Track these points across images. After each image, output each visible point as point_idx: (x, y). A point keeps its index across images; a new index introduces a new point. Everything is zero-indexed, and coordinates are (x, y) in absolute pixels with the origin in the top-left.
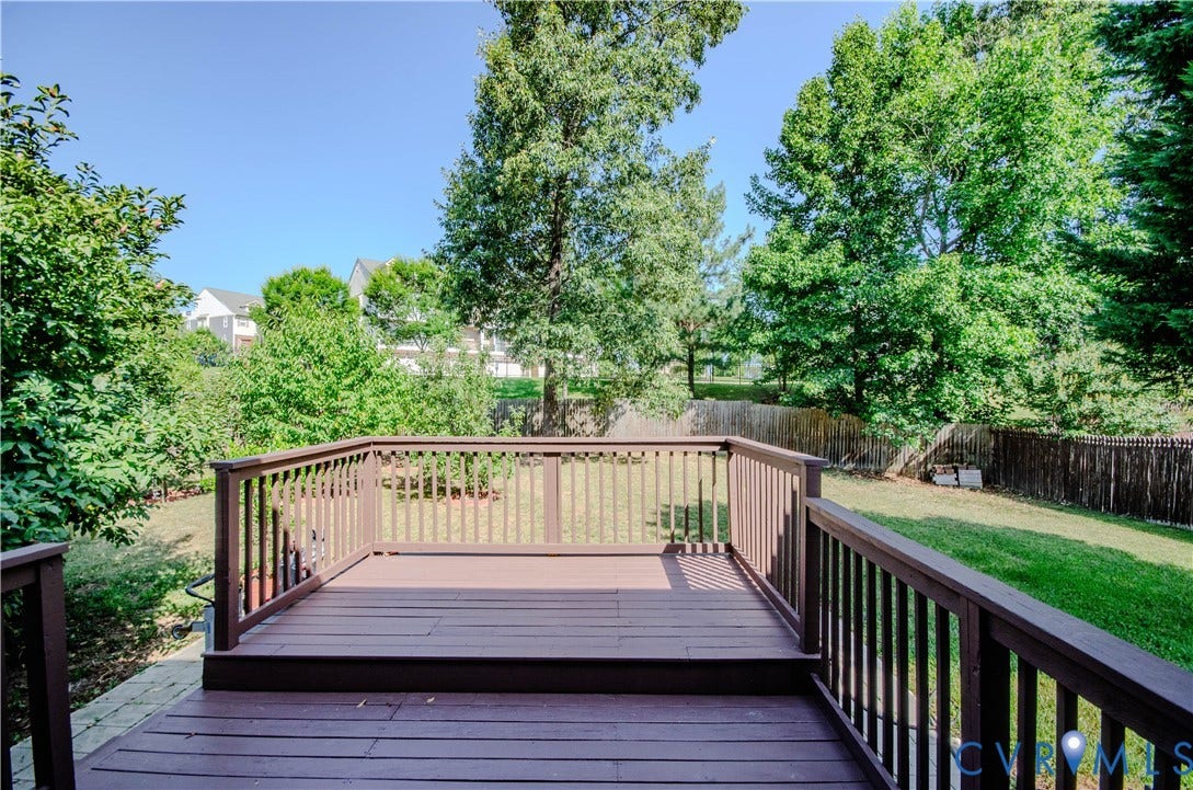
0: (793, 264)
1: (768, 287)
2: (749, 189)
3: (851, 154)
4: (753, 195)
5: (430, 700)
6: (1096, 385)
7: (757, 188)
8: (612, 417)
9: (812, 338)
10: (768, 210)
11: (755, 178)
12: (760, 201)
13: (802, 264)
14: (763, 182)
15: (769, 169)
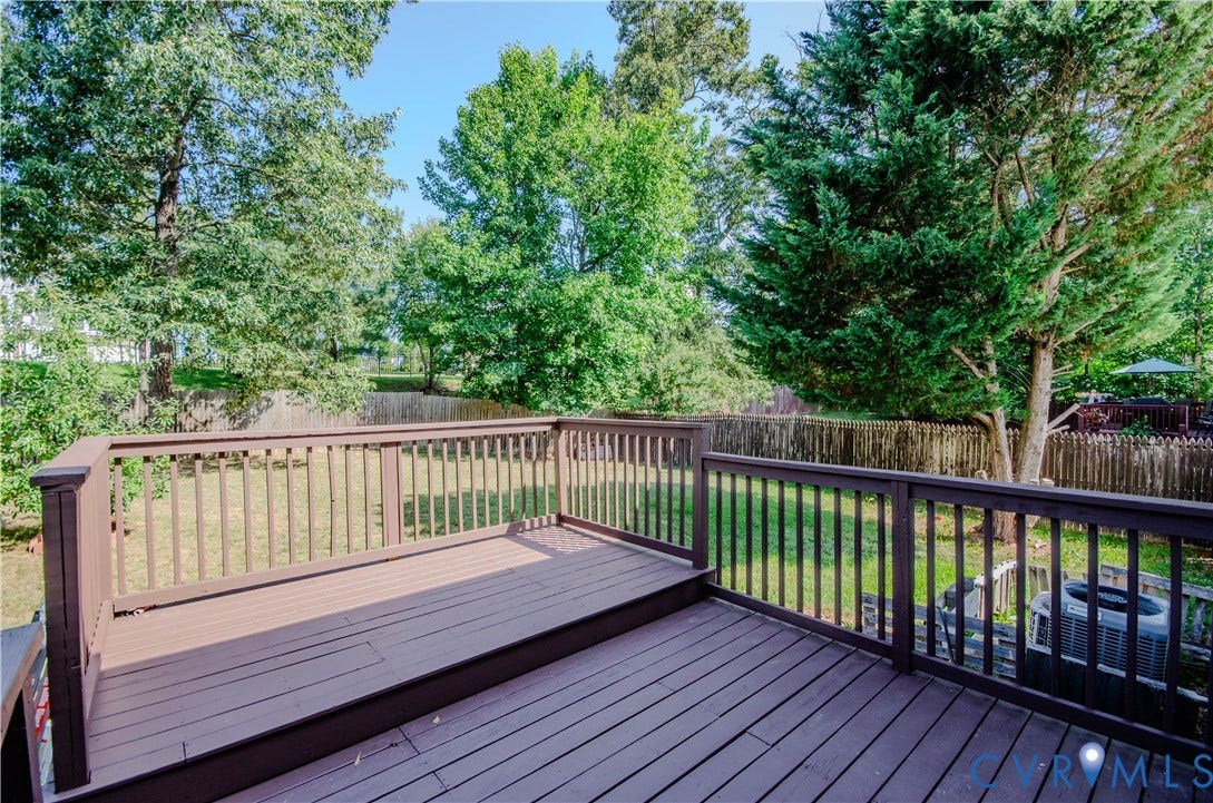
0: (473, 260)
1: (445, 278)
2: (424, 174)
3: (523, 168)
4: (427, 181)
5: (437, 720)
6: (679, 380)
7: (431, 174)
8: (253, 410)
9: (491, 332)
10: (441, 200)
11: (429, 164)
12: (435, 189)
13: (482, 260)
14: (438, 171)
15: (442, 159)
